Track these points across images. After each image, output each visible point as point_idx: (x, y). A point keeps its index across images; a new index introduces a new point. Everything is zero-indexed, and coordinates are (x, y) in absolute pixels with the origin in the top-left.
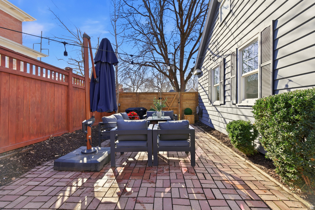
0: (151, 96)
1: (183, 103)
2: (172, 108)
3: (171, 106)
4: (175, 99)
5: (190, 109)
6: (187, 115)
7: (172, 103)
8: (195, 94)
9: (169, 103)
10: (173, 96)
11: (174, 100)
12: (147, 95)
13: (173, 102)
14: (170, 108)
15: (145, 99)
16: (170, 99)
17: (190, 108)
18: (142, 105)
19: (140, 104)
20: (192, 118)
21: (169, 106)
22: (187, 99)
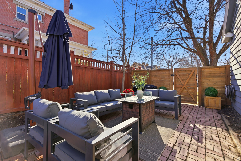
0: (162, 73)
1: (204, 80)
2: (188, 86)
3: (186, 84)
4: (192, 75)
5: (214, 89)
6: (207, 97)
7: (187, 80)
8: (224, 68)
9: (183, 80)
10: (189, 73)
11: (190, 77)
12: (158, 73)
13: (189, 80)
14: (185, 86)
15: (156, 76)
16: (186, 75)
17: (215, 87)
18: (153, 82)
19: (151, 81)
20: (217, 102)
21: (183, 84)
22: (210, 76)
